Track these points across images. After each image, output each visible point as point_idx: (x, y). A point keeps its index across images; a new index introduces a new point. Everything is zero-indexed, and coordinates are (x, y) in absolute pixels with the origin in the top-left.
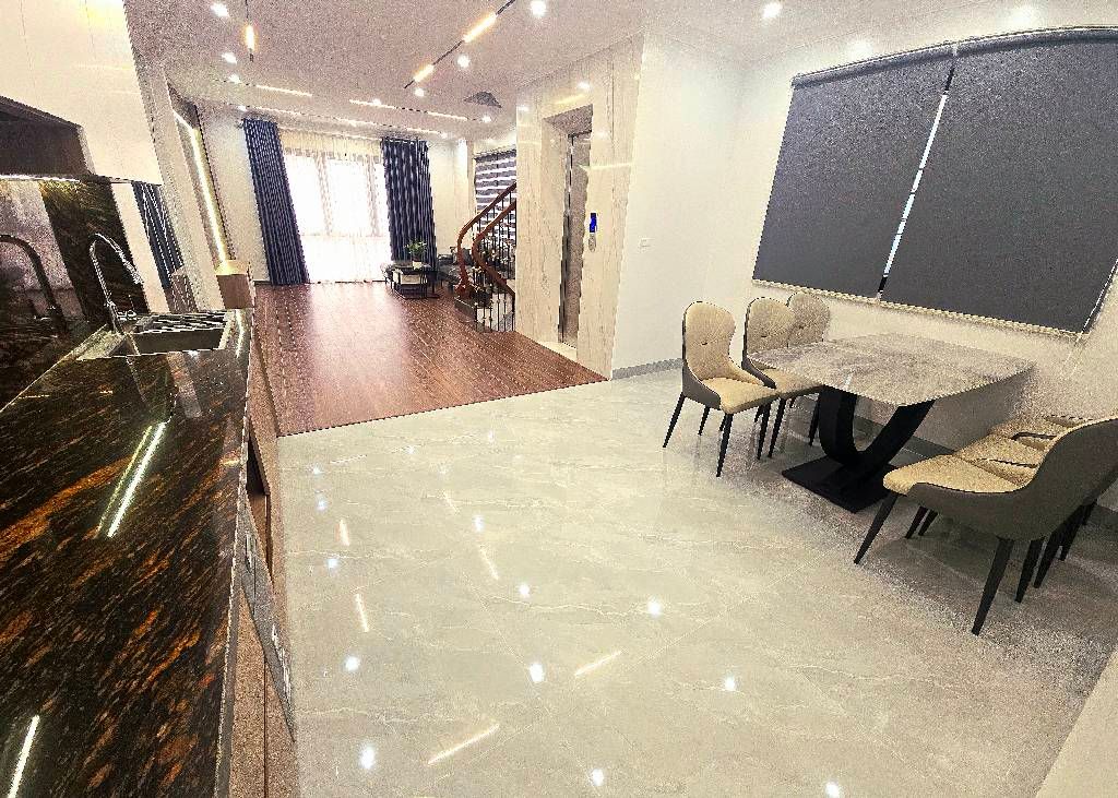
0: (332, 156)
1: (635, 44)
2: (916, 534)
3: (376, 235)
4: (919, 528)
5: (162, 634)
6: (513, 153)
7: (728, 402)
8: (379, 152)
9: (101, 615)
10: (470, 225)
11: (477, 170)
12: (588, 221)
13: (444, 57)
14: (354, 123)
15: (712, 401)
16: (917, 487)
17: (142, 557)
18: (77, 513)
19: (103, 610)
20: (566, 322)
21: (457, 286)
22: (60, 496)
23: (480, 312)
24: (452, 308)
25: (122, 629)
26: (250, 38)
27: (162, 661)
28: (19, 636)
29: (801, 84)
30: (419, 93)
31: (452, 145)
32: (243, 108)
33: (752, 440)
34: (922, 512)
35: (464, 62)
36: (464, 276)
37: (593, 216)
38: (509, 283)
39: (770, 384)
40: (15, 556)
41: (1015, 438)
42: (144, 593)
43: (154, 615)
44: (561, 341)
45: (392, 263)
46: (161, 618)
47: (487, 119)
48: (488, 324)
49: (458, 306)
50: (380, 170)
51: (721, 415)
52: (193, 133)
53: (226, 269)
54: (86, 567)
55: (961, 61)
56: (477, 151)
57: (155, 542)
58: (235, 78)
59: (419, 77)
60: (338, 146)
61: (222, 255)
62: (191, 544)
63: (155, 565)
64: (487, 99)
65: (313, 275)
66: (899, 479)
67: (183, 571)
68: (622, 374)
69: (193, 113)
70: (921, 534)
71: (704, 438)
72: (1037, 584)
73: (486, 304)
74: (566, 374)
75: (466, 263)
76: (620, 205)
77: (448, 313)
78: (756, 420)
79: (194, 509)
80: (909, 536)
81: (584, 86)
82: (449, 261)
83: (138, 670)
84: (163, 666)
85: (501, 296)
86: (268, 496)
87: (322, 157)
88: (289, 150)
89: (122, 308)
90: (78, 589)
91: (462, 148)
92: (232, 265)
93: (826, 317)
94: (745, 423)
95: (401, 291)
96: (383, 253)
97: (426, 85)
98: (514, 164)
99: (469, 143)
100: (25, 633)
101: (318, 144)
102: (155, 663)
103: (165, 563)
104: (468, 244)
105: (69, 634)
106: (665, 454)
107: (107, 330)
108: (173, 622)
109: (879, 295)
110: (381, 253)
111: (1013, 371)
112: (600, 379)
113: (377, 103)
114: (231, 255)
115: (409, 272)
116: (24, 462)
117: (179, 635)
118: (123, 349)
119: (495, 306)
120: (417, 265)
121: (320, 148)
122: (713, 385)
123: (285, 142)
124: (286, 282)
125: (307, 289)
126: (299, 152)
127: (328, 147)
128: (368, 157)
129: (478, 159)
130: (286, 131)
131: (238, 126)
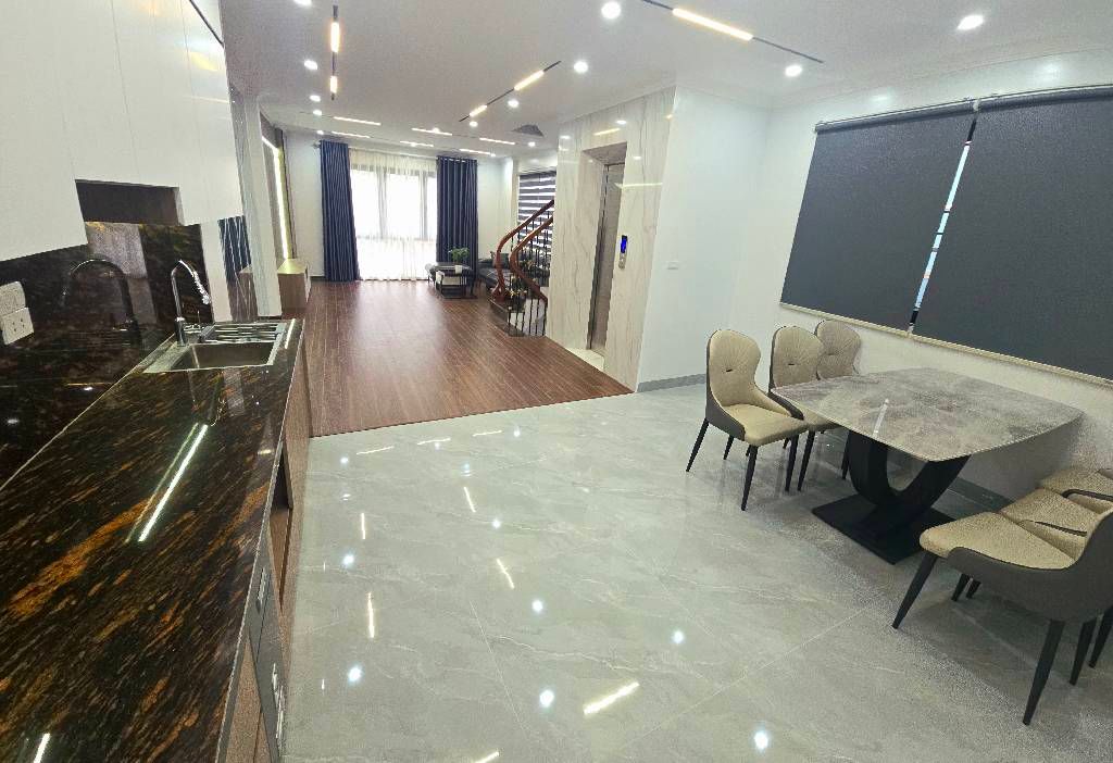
0: (393, 171)
1: (667, 94)
2: (962, 596)
3: (425, 237)
4: (966, 590)
5: (166, 708)
6: (553, 173)
7: (752, 434)
8: (433, 168)
9: (117, 677)
10: (512, 235)
11: (521, 185)
12: (619, 241)
13: (496, 101)
14: (414, 144)
15: (736, 431)
16: (958, 552)
17: (162, 609)
18: (113, 552)
19: (119, 673)
20: (596, 330)
21: (493, 290)
22: (101, 531)
23: (513, 315)
24: (487, 310)
25: (132, 696)
26: (334, 84)
27: (161, 741)
28: (45, 693)
29: (823, 131)
30: (474, 124)
31: (500, 163)
32: (321, 132)
33: (781, 468)
34: (964, 579)
35: (513, 104)
36: (501, 280)
37: (625, 239)
38: (543, 290)
39: (798, 415)
40: (52, 598)
41: (1066, 495)
42: (155, 656)
43: (161, 683)
44: (590, 347)
45: (436, 264)
46: (166, 688)
47: (532, 144)
48: (519, 327)
49: (492, 306)
50: (433, 184)
51: (746, 445)
52: (276, 152)
53: (288, 268)
54: (112, 619)
55: (982, 116)
56: (521, 170)
57: (177, 592)
58: (318, 113)
59: (473, 114)
60: (402, 163)
61: (286, 254)
62: (207, 599)
63: (172, 620)
64: (533, 130)
65: (364, 269)
66: (937, 539)
67: (195, 630)
68: (647, 387)
69: (278, 136)
70: (969, 595)
71: (729, 465)
72: (1092, 664)
73: (519, 308)
74: (592, 384)
75: (503, 267)
76: (649, 230)
77: (484, 314)
78: (785, 447)
79: (217, 554)
80: (955, 598)
81: (622, 122)
82: (488, 263)
83: (140, 748)
84: (162, 747)
85: (535, 301)
86: (291, 510)
87: (383, 173)
88: (356, 167)
89: (190, 321)
90: (101, 644)
91: (509, 166)
92: (293, 264)
93: (857, 347)
94: (772, 454)
95: (442, 291)
96: (429, 255)
97: (480, 118)
98: (553, 183)
99: (516, 164)
100: (50, 690)
101: (381, 162)
102: (156, 743)
103: (179, 620)
104: (507, 249)
105: (86, 698)
106: (688, 480)
107: (172, 340)
108: (177, 694)
109: (911, 328)
110: (427, 255)
111: (1060, 421)
112: (626, 391)
113: (436, 131)
114: (293, 255)
115: (450, 273)
116: (76, 489)
117: (180, 711)
118: (186, 360)
119: (527, 310)
120: (458, 268)
121: (382, 164)
122: (738, 414)
123: (353, 158)
124: (339, 280)
125: (356, 286)
126: (364, 168)
127: (391, 163)
128: (424, 173)
129: (522, 177)
130: (356, 150)
131: (315, 146)
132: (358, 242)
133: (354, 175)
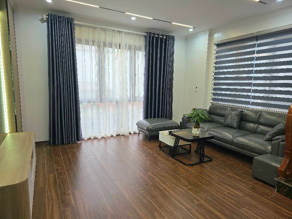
0: (110, 45)
3: (133, 99)
8: (141, 42)
11: (216, 52)
56: (216, 40)
60: (117, 39)
65: (86, 131)
87: (102, 47)
88: (80, 42)
99: (211, 36)
101: (102, 37)
121: (102, 39)
123: (78, 33)
124: (63, 143)
125: (79, 146)
126: (87, 42)
127: (109, 39)
128: (135, 46)
129: (218, 45)
130: (80, 26)
131: (42, 21)
132: (81, 106)
133: (79, 48)
